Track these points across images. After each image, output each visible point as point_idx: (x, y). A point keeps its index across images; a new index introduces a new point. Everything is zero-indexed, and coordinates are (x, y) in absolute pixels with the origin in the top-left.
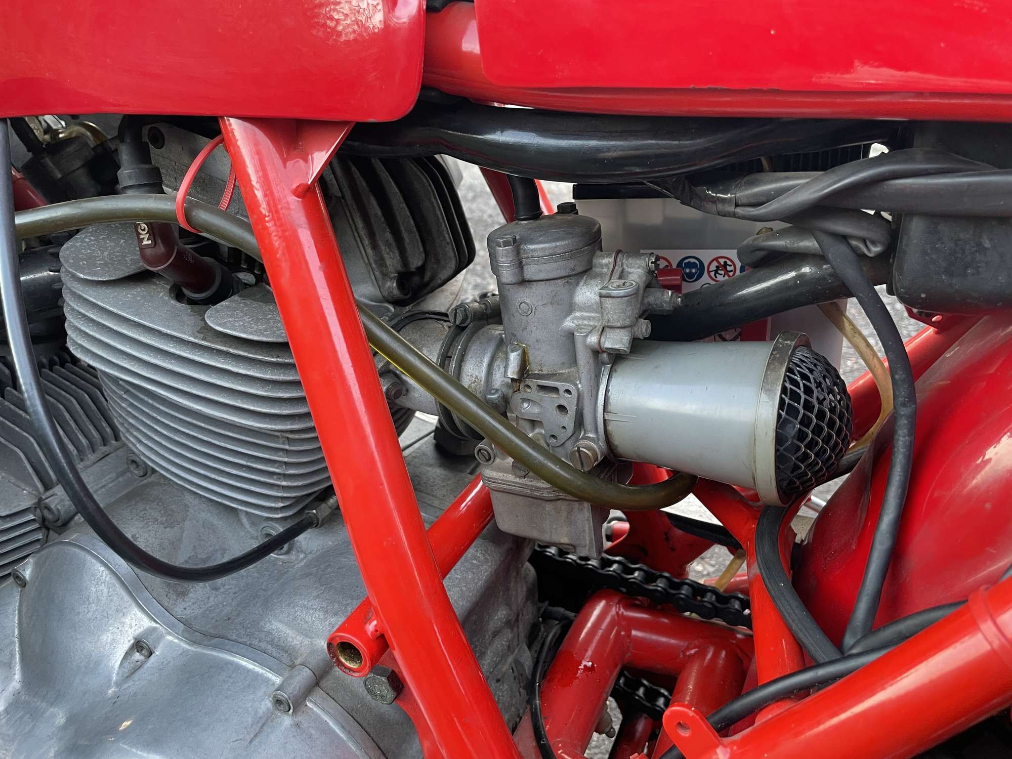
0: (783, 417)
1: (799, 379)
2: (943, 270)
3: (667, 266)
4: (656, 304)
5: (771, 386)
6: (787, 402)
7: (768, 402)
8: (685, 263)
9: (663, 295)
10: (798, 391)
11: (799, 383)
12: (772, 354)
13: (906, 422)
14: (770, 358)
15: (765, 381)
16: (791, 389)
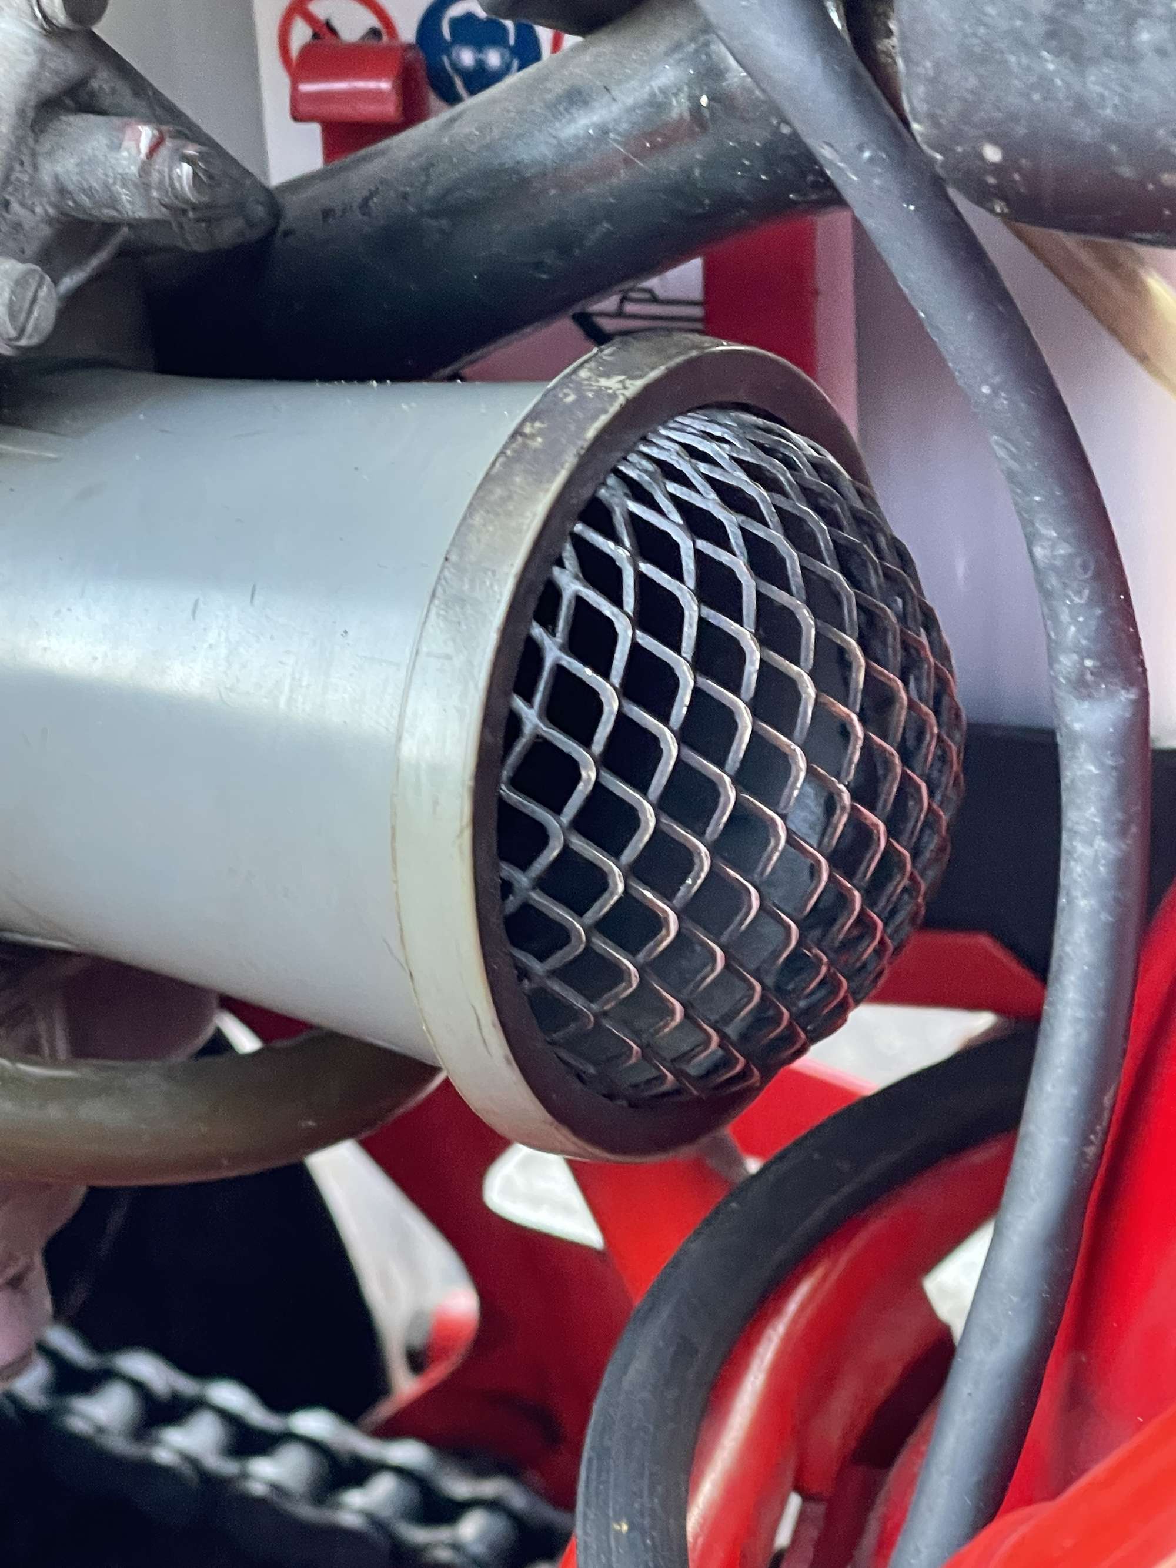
0: (528, 729)
1: (620, 554)
2: (1041, 28)
3: (374, 33)
4: (89, 192)
5: (472, 581)
6: (548, 663)
7: (448, 657)
8: (455, 23)
9: (116, 147)
10: (607, 609)
11: (618, 572)
12: (517, 433)
13: (1094, 769)
14: (502, 453)
15: (454, 558)
16: (580, 601)
